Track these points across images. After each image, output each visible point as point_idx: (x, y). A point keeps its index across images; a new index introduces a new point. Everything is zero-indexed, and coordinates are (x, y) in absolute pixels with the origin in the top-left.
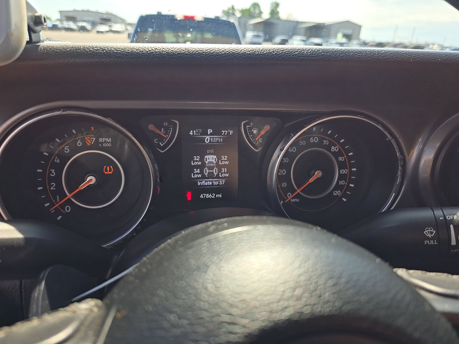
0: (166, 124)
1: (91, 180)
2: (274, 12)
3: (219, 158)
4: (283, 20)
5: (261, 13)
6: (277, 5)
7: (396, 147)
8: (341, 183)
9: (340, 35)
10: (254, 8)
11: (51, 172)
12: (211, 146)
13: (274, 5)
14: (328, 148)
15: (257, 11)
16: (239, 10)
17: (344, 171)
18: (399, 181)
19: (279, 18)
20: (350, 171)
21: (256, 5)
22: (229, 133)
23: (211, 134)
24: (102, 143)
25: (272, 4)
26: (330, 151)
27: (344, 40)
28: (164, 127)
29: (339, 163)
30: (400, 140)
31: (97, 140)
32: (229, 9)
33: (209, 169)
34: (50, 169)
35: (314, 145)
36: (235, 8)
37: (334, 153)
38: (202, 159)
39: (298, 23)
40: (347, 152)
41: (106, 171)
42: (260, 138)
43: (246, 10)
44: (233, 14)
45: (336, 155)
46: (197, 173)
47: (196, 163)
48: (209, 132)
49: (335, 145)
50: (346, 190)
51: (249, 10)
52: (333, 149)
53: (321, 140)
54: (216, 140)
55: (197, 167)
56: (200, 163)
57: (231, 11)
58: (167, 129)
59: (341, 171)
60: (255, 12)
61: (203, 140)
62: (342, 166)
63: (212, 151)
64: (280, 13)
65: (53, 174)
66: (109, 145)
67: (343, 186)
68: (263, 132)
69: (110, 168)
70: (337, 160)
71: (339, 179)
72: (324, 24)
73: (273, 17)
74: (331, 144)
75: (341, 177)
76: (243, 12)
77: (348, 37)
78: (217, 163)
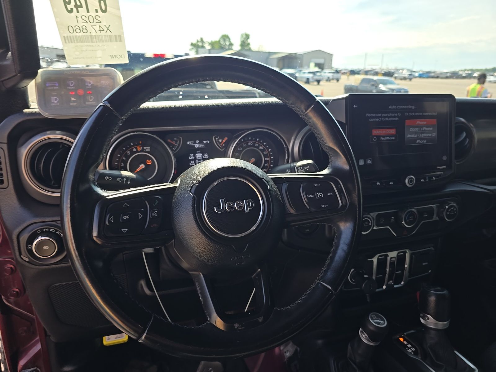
0: (175, 139)
1: (142, 166)
2: (244, 44)
3: (203, 155)
4: (254, 51)
5: (231, 44)
6: (247, 36)
7: (283, 142)
8: (266, 165)
9: (312, 65)
10: (224, 40)
11: (121, 164)
12: (198, 149)
13: (244, 36)
14: (258, 147)
15: (228, 43)
16: (208, 42)
17: (267, 159)
18: (287, 158)
19: (250, 50)
20: (270, 158)
21: (225, 37)
22: (207, 142)
23: (198, 143)
24: (145, 149)
25: (242, 35)
26: (259, 149)
27: (317, 69)
28: (175, 140)
29: (264, 155)
30: (285, 139)
31: (143, 148)
32: (198, 41)
33: (199, 161)
34: (121, 162)
35: (250, 146)
36: (204, 40)
37: (261, 150)
38: (194, 156)
39: (270, 54)
40: (268, 149)
41: (148, 163)
42: (223, 144)
43: (216, 42)
44: (203, 47)
45: (262, 151)
46: (193, 163)
47: (192, 158)
48: (197, 143)
49: (261, 146)
50: (269, 169)
51: (219, 41)
52: (260, 148)
53: (254, 143)
54: (201, 146)
55: (192, 160)
56: (194, 158)
57: (200, 44)
58: (176, 141)
59: (266, 159)
60: (226, 44)
61: (194, 146)
62: (265, 156)
63: (199, 152)
64: (250, 44)
65: (122, 165)
66: (149, 150)
67: (267, 166)
68: (224, 141)
69: (150, 161)
70: (263, 153)
71: (265, 163)
72: (296, 54)
73: (244, 49)
74: (259, 145)
75: (266, 162)
76: (212, 44)
77: (320, 66)
78: (203, 157)
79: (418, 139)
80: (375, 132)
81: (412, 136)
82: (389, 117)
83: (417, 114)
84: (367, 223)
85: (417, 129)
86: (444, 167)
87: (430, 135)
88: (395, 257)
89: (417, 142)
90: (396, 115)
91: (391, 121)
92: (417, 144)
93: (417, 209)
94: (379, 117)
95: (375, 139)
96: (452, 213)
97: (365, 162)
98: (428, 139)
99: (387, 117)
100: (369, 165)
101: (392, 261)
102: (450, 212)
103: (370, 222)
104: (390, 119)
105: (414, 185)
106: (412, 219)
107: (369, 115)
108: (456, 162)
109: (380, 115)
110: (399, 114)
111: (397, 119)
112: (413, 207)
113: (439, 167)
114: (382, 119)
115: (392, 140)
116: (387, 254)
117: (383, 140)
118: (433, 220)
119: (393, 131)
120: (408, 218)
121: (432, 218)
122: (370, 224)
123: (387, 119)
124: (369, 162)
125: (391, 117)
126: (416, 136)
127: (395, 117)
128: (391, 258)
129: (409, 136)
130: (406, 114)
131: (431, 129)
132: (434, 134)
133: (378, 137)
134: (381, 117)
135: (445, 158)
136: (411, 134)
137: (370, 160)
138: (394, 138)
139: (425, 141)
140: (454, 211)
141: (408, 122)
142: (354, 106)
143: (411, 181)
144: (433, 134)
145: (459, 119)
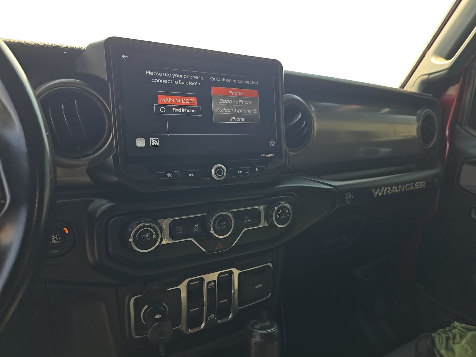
79: (233, 116)
80: (162, 100)
81: (223, 110)
82: (185, 80)
83: (229, 80)
84: (147, 235)
85: (230, 102)
86: (271, 155)
87: (250, 111)
88: (215, 281)
89: (231, 119)
90: (196, 78)
91: (189, 85)
92: (231, 121)
93: (234, 213)
94: (167, 78)
95: (163, 110)
96: (283, 216)
97: (147, 142)
98: (248, 117)
99: (182, 79)
100: (155, 147)
101: (211, 286)
102: (281, 215)
103: (154, 233)
104: (186, 83)
105: (225, 179)
106: (224, 226)
107: (151, 73)
108: (289, 151)
109: (169, 75)
110: (202, 78)
111: (198, 83)
112: (228, 209)
113: (264, 155)
114: (173, 82)
115: (192, 113)
116: (202, 278)
117: (177, 113)
118: (261, 226)
119: (192, 101)
120: (219, 225)
121: (258, 224)
122: (154, 237)
123: (181, 82)
124: (155, 143)
125: (187, 80)
126: (229, 111)
127: (194, 80)
128: (208, 283)
129: (218, 110)
130: (212, 79)
131: (251, 103)
132: (256, 111)
133: (169, 108)
134: (171, 78)
135: (272, 143)
136: (221, 106)
137: (157, 140)
138: (194, 111)
139: (243, 119)
140: (286, 214)
141: (214, 90)
142: (123, 56)
143: (219, 172)
144: (254, 110)
145: (293, 96)
